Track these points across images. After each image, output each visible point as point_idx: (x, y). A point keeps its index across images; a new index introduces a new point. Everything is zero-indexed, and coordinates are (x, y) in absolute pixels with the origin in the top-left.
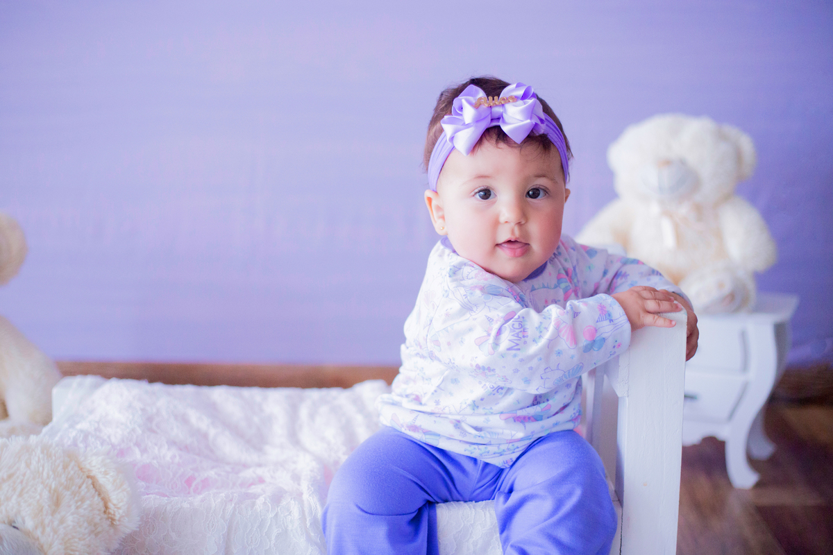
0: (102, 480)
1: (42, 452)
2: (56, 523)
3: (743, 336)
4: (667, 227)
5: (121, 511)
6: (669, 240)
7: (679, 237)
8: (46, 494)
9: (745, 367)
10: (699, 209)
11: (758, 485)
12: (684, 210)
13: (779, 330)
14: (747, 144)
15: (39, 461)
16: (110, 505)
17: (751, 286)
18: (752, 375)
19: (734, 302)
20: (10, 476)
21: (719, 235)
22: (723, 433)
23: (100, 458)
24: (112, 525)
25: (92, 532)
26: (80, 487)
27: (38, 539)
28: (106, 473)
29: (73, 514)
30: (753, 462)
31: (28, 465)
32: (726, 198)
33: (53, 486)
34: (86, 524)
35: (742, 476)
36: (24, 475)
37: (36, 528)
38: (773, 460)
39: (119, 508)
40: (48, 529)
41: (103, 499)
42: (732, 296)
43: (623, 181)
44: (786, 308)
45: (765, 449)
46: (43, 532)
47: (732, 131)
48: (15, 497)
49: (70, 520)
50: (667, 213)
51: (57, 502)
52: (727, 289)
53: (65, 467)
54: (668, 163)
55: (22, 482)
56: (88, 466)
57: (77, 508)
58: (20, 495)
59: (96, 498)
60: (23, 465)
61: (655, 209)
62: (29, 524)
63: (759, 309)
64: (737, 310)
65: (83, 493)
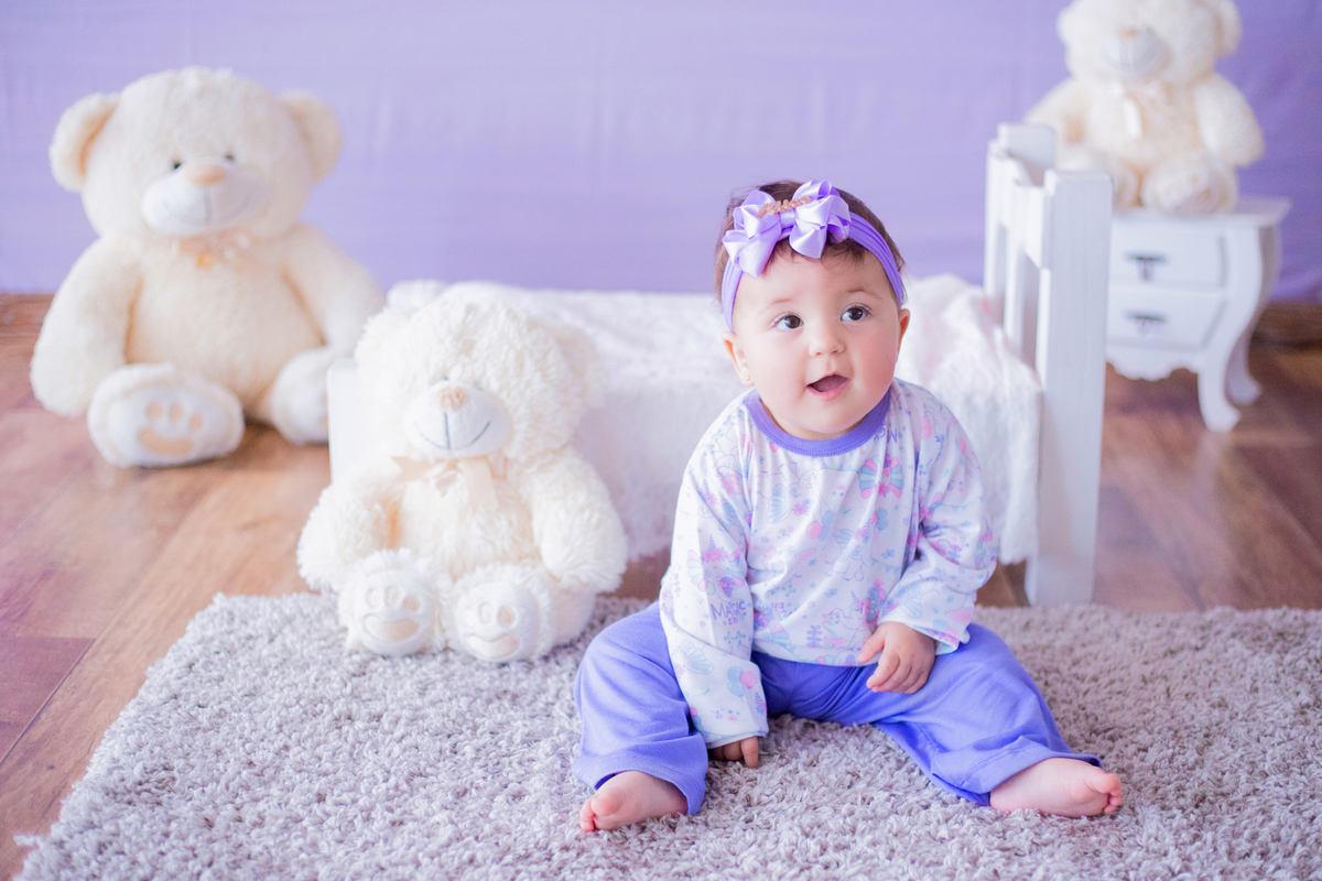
2: (522, 386)
3: (1222, 243)
4: (1131, 112)
6: (1133, 126)
7: (1145, 125)
9: (1223, 280)
10: (1169, 89)
11: (1239, 427)
12: (1152, 91)
13: (1266, 236)
17: (1232, 183)
18: (1231, 290)
19: (1205, 204)
21: (1194, 122)
22: (1196, 364)
32: (1202, 76)
35: (1218, 414)
40: (514, 392)
42: (1207, 195)
43: (1077, 56)
44: (1274, 212)
45: (1249, 390)
46: (509, 395)
50: (1131, 96)
52: (1202, 184)
54: (1132, 32)
61: (1116, 89)
62: (494, 386)
63: (1239, 210)
64: (1212, 212)
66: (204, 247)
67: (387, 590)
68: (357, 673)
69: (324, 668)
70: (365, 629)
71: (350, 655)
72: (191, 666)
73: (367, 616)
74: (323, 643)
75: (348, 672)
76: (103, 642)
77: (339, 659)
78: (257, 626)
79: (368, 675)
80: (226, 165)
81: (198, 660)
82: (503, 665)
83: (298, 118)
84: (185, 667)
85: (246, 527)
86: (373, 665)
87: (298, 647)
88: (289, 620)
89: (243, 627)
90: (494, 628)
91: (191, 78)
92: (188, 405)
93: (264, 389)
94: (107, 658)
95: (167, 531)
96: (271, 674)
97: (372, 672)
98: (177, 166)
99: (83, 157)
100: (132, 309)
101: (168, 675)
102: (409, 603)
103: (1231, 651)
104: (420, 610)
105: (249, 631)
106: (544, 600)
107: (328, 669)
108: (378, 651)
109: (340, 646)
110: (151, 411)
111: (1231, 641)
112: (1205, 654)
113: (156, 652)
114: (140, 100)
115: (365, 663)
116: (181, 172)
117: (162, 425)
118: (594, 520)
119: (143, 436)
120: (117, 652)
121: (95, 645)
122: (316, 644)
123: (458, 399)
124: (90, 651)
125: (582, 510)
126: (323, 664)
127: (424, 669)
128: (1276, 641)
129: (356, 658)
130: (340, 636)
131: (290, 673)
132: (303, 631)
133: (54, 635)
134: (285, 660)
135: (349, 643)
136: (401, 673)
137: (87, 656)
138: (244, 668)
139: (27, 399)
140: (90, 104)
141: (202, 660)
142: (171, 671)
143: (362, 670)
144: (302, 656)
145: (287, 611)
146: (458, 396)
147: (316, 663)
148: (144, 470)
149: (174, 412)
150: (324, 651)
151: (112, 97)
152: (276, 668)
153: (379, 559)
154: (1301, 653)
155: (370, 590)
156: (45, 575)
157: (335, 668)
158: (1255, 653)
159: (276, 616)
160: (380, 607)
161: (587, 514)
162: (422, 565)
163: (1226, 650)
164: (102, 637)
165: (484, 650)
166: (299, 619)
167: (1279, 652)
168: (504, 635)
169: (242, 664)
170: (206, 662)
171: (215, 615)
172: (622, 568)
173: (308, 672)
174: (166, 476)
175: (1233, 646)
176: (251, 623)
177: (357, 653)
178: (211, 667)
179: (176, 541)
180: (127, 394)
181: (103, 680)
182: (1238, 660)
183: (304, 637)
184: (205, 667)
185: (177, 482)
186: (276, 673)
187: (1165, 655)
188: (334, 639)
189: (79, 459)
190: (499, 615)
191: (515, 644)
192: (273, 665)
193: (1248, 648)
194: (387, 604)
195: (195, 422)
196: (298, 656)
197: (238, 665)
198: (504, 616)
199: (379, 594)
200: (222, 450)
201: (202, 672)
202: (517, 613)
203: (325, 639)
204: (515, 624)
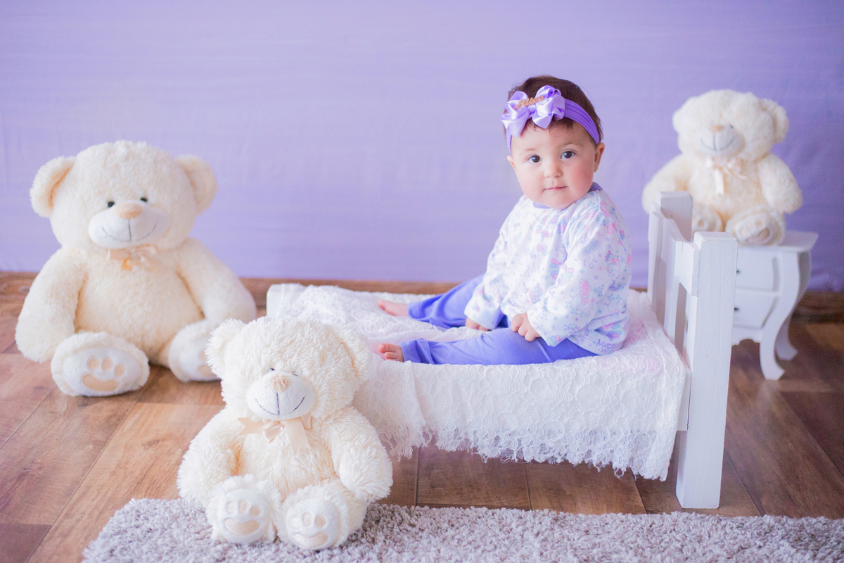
0: (350, 344)
1: (311, 327)
2: (324, 372)
3: (775, 261)
4: (718, 177)
5: (363, 366)
6: (720, 189)
7: (726, 185)
8: (316, 354)
9: (775, 286)
10: (743, 164)
11: (783, 378)
12: (732, 164)
13: (802, 258)
14: (781, 114)
15: (309, 333)
16: (356, 362)
17: (782, 224)
18: (780, 293)
19: (767, 237)
20: (292, 342)
21: (758, 185)
22: (757, 338)
23: (350, 331)
24: (356, 375)
25: (344, 379)
26: (337, 349)
27: (311, 383)
28: (354, 341)
29: (334, 367)
30: (778, 360)
31: (303, 335)
32: (765, 156)
33: (321, 348)
34: (342, 374)
35: (771, 370)
36: (301, 341)
37: (310, 375)
38: (795, 361)
39: (362, 364)
40: (319, 377)
41: (351, 358)
42: (767, 231)
43: (684, 141)
44: (809, 242)
45: (789, 353)
46: (315, 378)
47: (770, 104)
48: (296, 355)
49: (332, 371)
50: (717, 167)
51: (323, 358)
52: (763, 227)
53: (327, 337)
54: (720, 128)
55: (299, 346)
56: (341, 336)
57: (336, 363)
58: (299, 355)
59: (347, 357)
60: (299, 335)
61: (709, 163)
62: (306, 373)
63: (786, 242)
64: (770, 243)
65: (339, 353)
66: (127, 256)
67: (240, 502)
68: (220, 559)
69: (198, 555)
70: (224, 527)
71: (216, 545)
72: (112, 551)
73: (226, 519)
74: (197, 535)
75: (214, 558)
76: (57, 528)
77: (208, 548)
78: (154, 522)
79: (227, 560)
80: (142, 203)
81: (116, 547)
82: (318, 552)
83: (188, 173)
84: (108, 552)
85: (150, 444)
86: (230, 553)
87: (181, 538)
88: (176, 518)
89: (146, 521)
90: (312, 528)
91: (121, 147)
92: (115, 360)
93: (163, 346)
94: (58, 540)
95: (100, 445)
96: (164, 558)
97: (229, 558)
98: (111, 204)
99: (51, 197)
100: (80, 294)
101: (97, 558)
102: (254, 511)
103: (782, 548)
104: (261, 515)
105: (149, 526)
106: (343, 509)
107: (201, 556)
108: (233, 542)
109: (209, 538)
110: (91, 363)
111: (782, 542)
112: (765, 551)
113: (90, 535)
114: (88, 161)
115: (225, 551)
116: (113, 207)
117: (98, 372)
118: (373, 454)
119: (85, 378)
120: (65, 536)
121: (51, 530)
122: (193, 536)
123: (285, 383)
124: (48, 535)
125: (365, 448)
126: (198, 552)
127: (263, 557)
128: (810, 541)
129: (219, 547)
130: (209, 530)
131: (176, 558)
132: (184, 526)
133: (25, 522)
134: (173, 548)
135: (214, 537)
136: (248, 559)
137: (46, 538)
138: (147, 553)
139: (12, 348)
140: (56, 163)
141: (119, 548)
142: (99, 556)
143: (223, 556)
144: (184, 545)
145: (174, 511)
146: (284, 382)
147: (192, 551)
148: (86, 400)
149: (106, 363)
150: (198, 541)
151: (70, 159)
152: (167, 553)
153: (232, 482)
154: (828, 551)
155: (228, 503)
156: (21, 477)
157: (205, 554)
158: (797, 551)
159: (167, 515)
160: (235, 513)
161: (368, 451)
162: (261, 485)
163: (779, 548)
164: (56, 524)
165: (305, 543)
166: (182, 517)
167: (812, 550)
168: (319, 533)
169: (145, 551)
170: (122, 549)
171: (128, 512)
172: (390, 483)
173: (188, 558)
174: (99, 404)
175: (783, 545)
176: (151, 519)
177: (220, 543)
178: (125, 552)
179: (105, 453)
180: (75, 352)
181: (56, 557)
182: (787, 555)
183: (185, 530)
184: (121, 552)
185: (107, 408)
186: (167, 558)
187: (739, 551)
188: (203, 533)
189: (45, 391)
190: (316, 521)
191: (325, 538)
192: (165, 552)
193: (793, 547)
194: (240, 512)
195: (118, 370)
196: (180, 545)
197: (142, 552)
198: (319, 521)
199: (234, 505)
200: (136, 388)
201: (119, 556)
202: (327, 519)
203: (198, 533)
204: (325, 526)
